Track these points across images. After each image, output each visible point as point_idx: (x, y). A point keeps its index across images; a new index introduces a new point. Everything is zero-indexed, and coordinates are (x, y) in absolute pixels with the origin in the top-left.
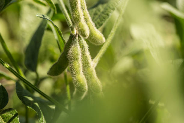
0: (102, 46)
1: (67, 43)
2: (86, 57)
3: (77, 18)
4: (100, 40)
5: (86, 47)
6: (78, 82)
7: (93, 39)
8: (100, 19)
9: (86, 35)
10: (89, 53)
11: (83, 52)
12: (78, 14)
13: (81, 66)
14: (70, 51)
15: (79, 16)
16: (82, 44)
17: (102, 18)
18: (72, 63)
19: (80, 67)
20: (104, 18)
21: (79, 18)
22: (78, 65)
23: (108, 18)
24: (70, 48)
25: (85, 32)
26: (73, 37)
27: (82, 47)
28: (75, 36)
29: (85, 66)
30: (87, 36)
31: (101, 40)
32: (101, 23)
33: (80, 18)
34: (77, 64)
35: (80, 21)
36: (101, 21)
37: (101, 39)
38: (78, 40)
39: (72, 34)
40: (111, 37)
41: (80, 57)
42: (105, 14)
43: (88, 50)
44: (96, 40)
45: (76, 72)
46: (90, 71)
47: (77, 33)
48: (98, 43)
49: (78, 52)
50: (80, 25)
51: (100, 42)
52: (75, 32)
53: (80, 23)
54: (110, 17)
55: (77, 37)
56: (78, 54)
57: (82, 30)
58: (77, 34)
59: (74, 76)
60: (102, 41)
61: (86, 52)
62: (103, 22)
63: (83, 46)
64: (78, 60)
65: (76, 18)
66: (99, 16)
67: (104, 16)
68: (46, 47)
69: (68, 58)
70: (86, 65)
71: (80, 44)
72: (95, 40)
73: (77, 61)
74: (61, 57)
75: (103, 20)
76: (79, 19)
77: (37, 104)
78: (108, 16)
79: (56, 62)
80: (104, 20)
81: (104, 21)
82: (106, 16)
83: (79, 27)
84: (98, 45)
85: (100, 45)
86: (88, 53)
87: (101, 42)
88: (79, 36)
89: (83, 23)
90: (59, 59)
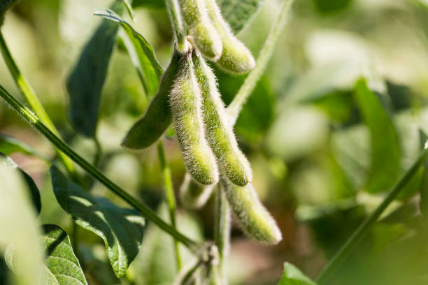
0: (246, 76)
1: (166, 73)
2: (212, 104)
3: (193, 14)
4: (243, 64)
5: (211, 81)
6: (196, 162)
7: (228, 61)
8: (237, 14)
9: (215, 53)
10: (219, 93)
11: (205, 93)
12: (194, 6)
13: (202, 125)
14: (174, 91)
15: (196, 10)
16: (201, 74)
17: (241, 13)
18: (179, 119)
19: (199, 127)
20: (246, 12)
21: (196, 13)
22: (194, 123)
23: (255, 11)
24: (173, 83)
25: (212, 47)
26: (182, 58)
27: (202, 80)
28: (186, 56)
29: (210, 125)
30: (218, 54)
31: (245, 64)
32: (239, 23)
33: (199, 14)
34: (193, 121)
35: (199, 22)
36: (239, 19)
37: (245, 60)
38: (192, 65)
39: (179, 50)
40: (265, 55)
41: (198, 103)
42: (248, 3)
43: (217, 87)
44: (234, 62)
45: (190, 138)
46: (222, 136)
47: (189, 50)
48: (238, 71)
49: (192, 92)
50: (199, 30)
51: (243, 67)
52: (186, 46)
53: (200, 25)
54: (259, 10)
55: (190, 58)
56: (193, 98)
57: (205, 41)
58: (189, 52)
59: (186, 148)
60: (247, 64)
61: (211, 93)
62: (243, 21)
63: (205, 78)
64: (194, 111)
65: (190, 13)
66: (235, 7)
67: (246, 6)
68: (119, 81)
69: (169, 108)
70: (212, 123)
71: (198, 75)
72: (232, 63)
73: (191, 114)
74: (153, 105)
75: (243, 18)
76: (197, 16)
77: (100, 214)
78: (254, 9)
79: (142, 116)
80: (246, 16)
81: (247, 19)
82: (251, 7)
83: (197, 34)
84: (239, 74)
85: (243, 73)
86: (215, 96)
87: (246, 67)
88: (194, 56)
89: (206, 25)
90: (150, 109)
